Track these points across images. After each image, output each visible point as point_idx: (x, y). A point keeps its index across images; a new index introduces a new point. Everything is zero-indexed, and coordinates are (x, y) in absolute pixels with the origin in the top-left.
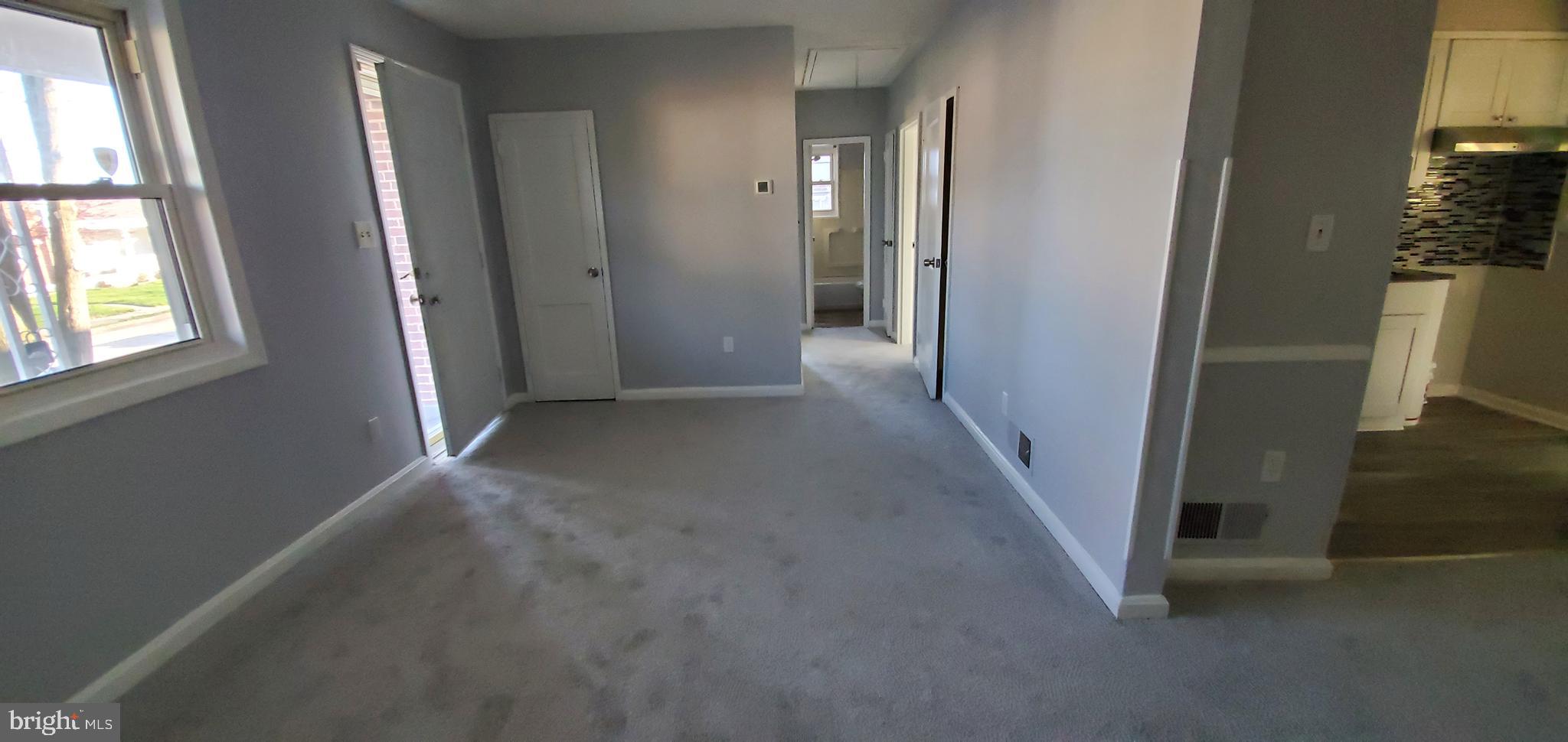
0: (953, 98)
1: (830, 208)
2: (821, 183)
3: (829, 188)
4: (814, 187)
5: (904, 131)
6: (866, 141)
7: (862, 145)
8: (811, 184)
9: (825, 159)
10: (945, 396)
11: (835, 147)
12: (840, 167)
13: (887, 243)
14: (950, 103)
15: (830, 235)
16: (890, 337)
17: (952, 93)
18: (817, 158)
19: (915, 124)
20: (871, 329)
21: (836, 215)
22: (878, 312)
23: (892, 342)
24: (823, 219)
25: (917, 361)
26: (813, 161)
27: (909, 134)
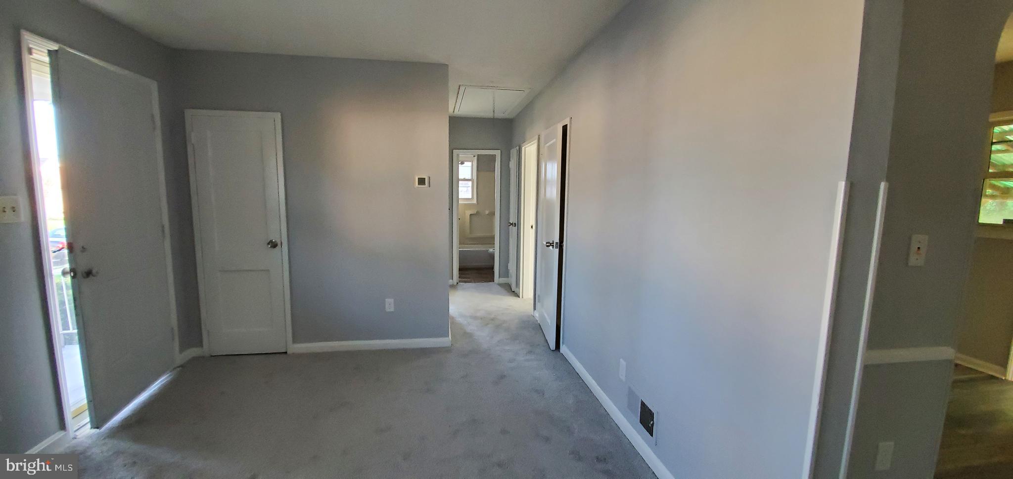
0: (567, 125)
1: (471, 197)
2: (465, 180)
3: (470, 183)
4: (460, 182)
5: (525, 148)
6: (497, 153)
7: (494, 156)
8: (458, 180)
9: (468, 164)
10: (563, 348)
11: (474, 156)
12: (478, 170)
13: (512, 224)
14: (565, 128)
15: (470, 215)
16: (514, 292)
17: (566, 122)
18: (462, 163)
19: (535, 143)
20: (500, 285)
21: (475, 202)
22: (505, 273)
23: (516, 296)
24: (465, 204)
25: (537, 315)
26: (460, 165)
27: (530, 151)
